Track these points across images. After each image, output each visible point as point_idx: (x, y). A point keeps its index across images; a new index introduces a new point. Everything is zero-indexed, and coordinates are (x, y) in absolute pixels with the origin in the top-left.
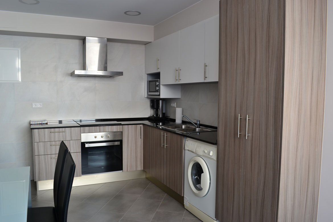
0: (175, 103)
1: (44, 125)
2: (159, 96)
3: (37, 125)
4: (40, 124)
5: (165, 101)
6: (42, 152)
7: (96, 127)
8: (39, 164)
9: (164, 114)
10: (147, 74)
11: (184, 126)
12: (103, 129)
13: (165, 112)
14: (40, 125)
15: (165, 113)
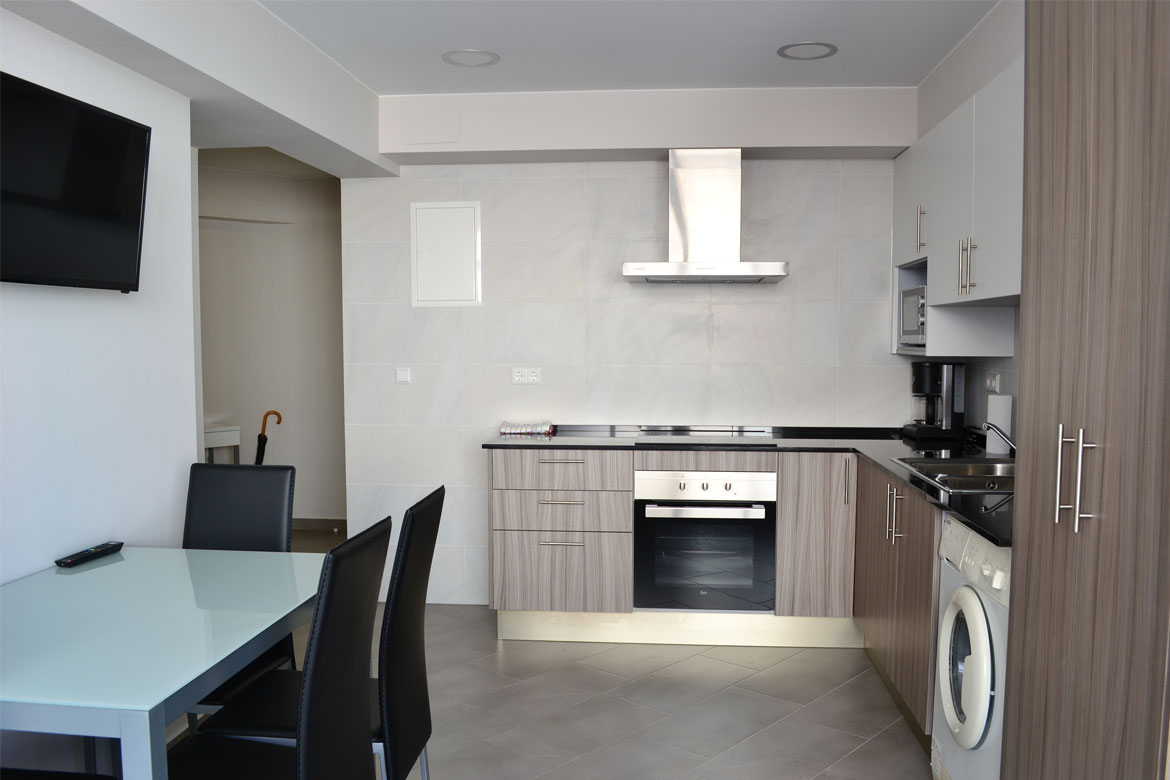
0: (998, 377)
1: (539, 438)
2: (922, 348)
3: (518, 436)
4: (528, 434)
5: (964, 367)
6: (513, 522)
7: (684, 452)
8: (504, 555)
9: (957, 418)
10: (900, 267)
11: (1003, 469)
12: (710, 461)
13: (962, 411)
14: (529, 437)
15: (961, 414)
